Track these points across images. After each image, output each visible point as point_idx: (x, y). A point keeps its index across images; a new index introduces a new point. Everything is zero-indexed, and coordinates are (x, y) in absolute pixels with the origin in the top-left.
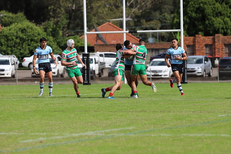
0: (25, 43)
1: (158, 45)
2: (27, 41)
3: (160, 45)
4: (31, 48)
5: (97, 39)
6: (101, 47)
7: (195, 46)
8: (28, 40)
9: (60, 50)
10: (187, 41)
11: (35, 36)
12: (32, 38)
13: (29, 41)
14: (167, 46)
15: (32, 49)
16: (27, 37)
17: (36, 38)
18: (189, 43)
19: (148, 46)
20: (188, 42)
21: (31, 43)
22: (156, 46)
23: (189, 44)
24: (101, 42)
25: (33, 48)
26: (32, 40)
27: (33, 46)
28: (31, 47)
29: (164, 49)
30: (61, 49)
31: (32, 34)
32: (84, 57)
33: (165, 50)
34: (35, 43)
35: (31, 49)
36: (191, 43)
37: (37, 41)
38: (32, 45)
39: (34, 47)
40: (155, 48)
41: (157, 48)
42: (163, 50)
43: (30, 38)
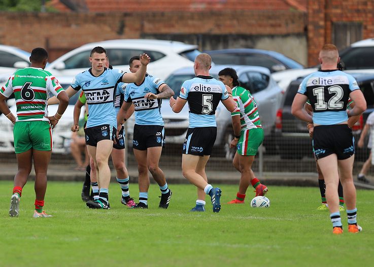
1: (228, 22)
3: (235, 22)
6: (19, 25)
7: (366, 28)
10: (336, 7)
14: (260, 26)
18: (341, 15)
19: (190, 22)
20: (338, 11)
22: (218, 26)
23: (344, 20)
29: (245, 37)
33: (249, 43)
36: (349, 15)
40: (216, 31)
41: (224, 31)
42: (242, 42)
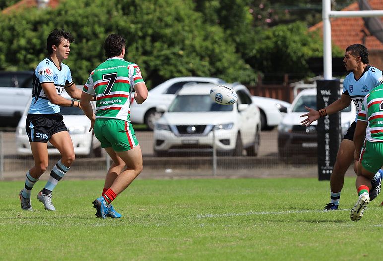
0: (135, 45)
2: (140, 41)
4: (151, 61)
5: (366, 35)
8: (143, 38)
9: (245, 69)
11: (167, 25)
12: (157, 30)
13: (148, 39)
15: (156, 66)
16: (142, 29)
17: (168, 31)
21: (153, 46)
24: (378, 42)
25: (158, 62)
26: (155, 37)
27: (158, 57)
28: (152, 58)
30: (247, 66)
31: (155, 19)
32: (323, 92)
34: (166, 46)
35: (152, 64)
37: (173, 38)
38: (155, 53)
39: (162, 58)
43: (150, 31)
